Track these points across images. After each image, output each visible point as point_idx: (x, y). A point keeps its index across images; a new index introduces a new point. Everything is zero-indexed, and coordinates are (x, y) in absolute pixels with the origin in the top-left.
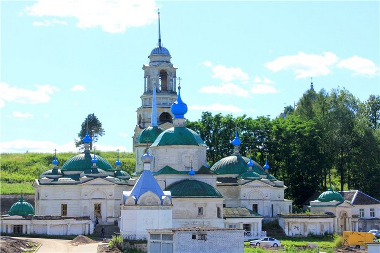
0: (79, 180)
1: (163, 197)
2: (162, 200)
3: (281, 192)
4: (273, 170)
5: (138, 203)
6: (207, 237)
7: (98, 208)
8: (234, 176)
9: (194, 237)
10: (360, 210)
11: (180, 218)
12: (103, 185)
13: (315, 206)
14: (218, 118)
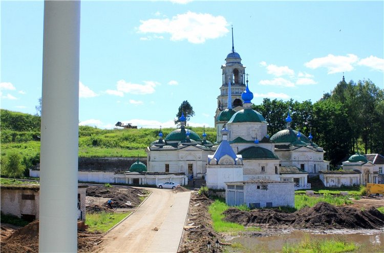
0: (177, 147)
1: (237, 159)
2: (235, 161)
3: (321, 155)
4: (316, 140)
5: (219, 163)
6: (268, 187)
7: (191, 167)
8: (287, 144)
9: (258, 187)
10: (380, 168)
11: (249, 174)
12: (194, 150)
13: (346, 165)
14: (274, 102)
